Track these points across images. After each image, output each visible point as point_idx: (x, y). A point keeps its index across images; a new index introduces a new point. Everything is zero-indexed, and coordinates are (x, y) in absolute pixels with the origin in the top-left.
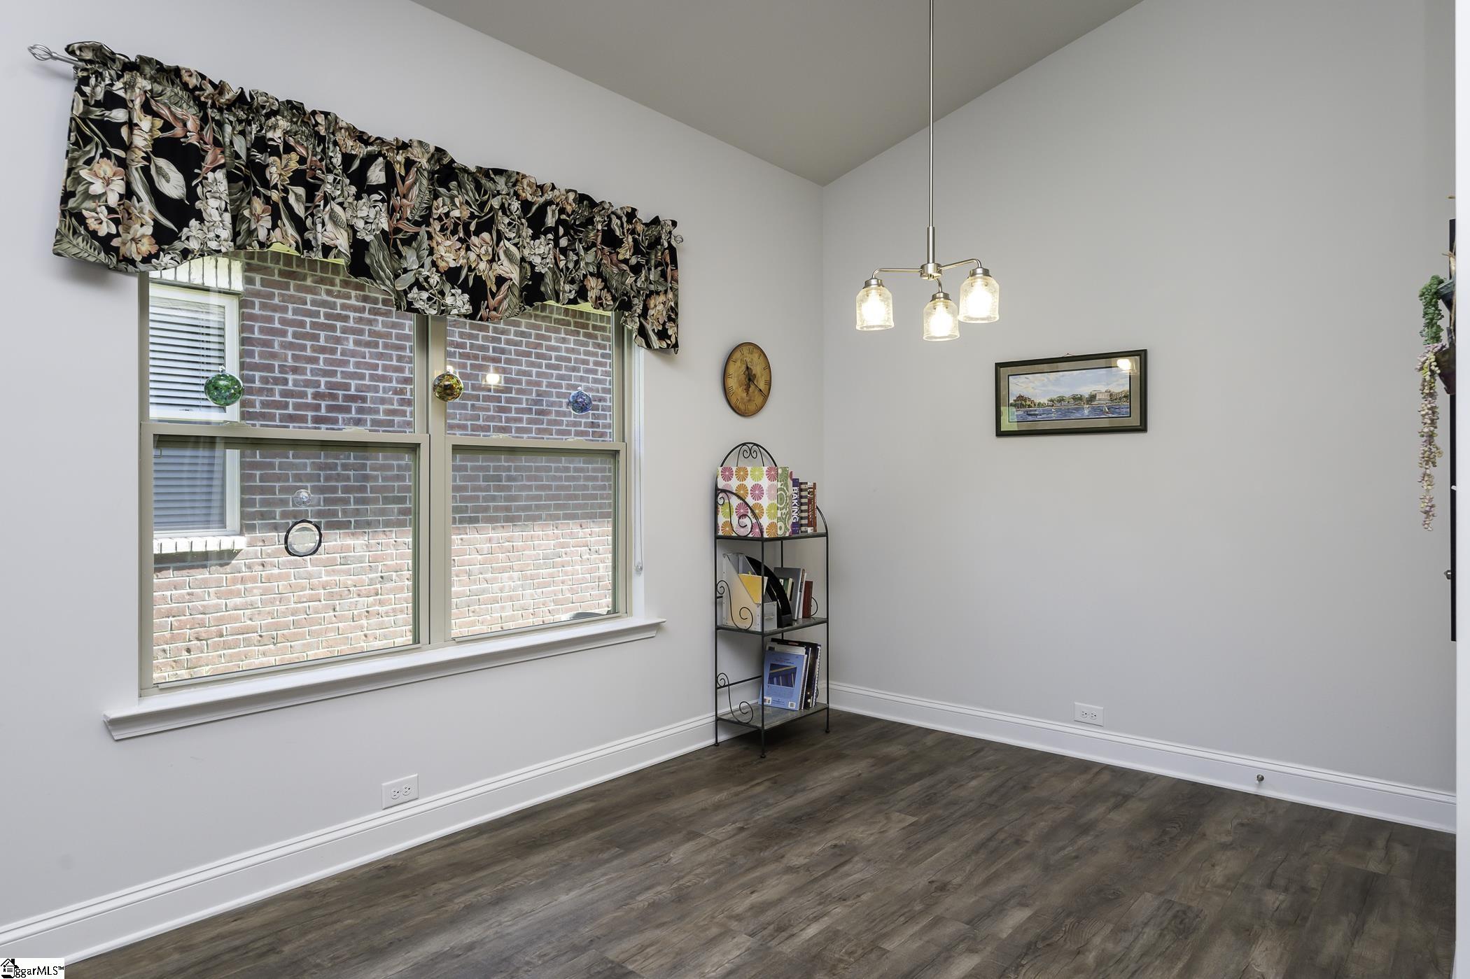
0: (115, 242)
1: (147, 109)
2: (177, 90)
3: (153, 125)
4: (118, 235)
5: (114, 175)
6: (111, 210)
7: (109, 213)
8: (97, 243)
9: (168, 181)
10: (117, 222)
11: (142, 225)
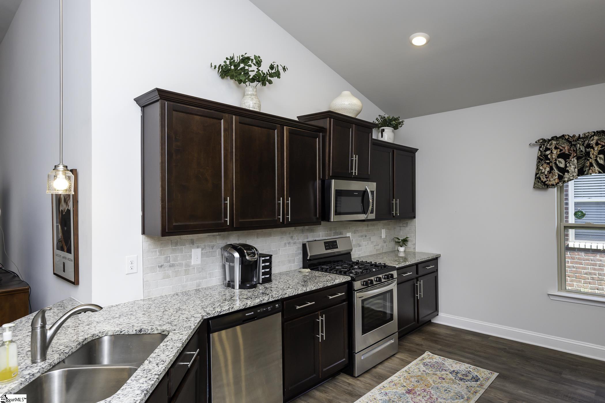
0: (546, 183)
1: (556, 148)
2: (564, 141)
3: (557, 151)
4: (547, 181)
5: (546, 167)
6: (546, 175)
7: (545, 176)
8: (543, 184)
9: (562, 164)
10: (547, 178)
11: (555, 176)
